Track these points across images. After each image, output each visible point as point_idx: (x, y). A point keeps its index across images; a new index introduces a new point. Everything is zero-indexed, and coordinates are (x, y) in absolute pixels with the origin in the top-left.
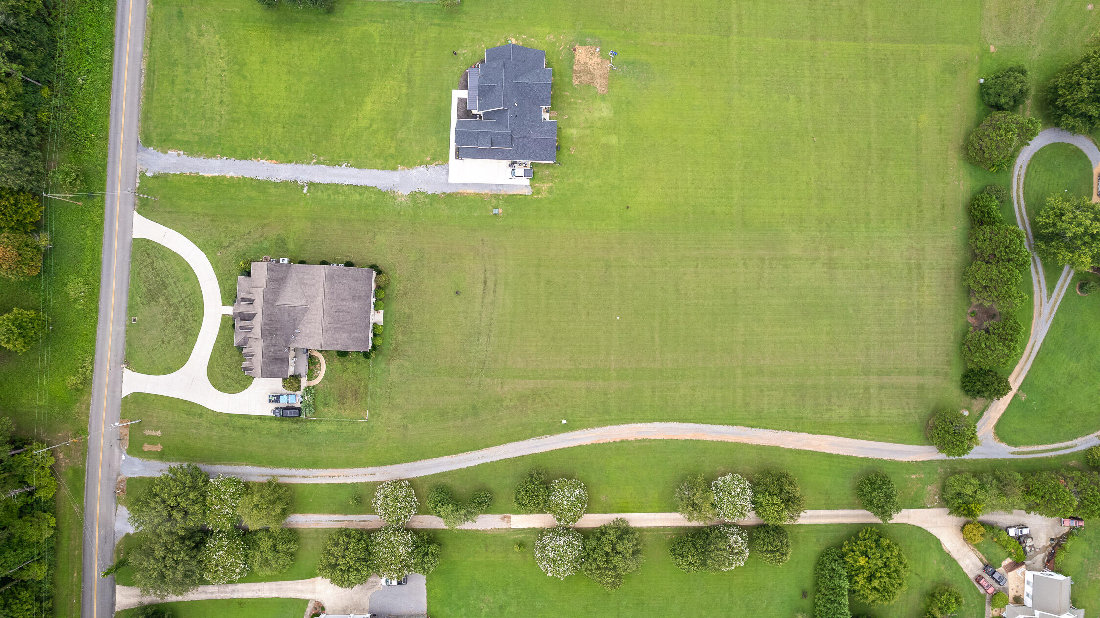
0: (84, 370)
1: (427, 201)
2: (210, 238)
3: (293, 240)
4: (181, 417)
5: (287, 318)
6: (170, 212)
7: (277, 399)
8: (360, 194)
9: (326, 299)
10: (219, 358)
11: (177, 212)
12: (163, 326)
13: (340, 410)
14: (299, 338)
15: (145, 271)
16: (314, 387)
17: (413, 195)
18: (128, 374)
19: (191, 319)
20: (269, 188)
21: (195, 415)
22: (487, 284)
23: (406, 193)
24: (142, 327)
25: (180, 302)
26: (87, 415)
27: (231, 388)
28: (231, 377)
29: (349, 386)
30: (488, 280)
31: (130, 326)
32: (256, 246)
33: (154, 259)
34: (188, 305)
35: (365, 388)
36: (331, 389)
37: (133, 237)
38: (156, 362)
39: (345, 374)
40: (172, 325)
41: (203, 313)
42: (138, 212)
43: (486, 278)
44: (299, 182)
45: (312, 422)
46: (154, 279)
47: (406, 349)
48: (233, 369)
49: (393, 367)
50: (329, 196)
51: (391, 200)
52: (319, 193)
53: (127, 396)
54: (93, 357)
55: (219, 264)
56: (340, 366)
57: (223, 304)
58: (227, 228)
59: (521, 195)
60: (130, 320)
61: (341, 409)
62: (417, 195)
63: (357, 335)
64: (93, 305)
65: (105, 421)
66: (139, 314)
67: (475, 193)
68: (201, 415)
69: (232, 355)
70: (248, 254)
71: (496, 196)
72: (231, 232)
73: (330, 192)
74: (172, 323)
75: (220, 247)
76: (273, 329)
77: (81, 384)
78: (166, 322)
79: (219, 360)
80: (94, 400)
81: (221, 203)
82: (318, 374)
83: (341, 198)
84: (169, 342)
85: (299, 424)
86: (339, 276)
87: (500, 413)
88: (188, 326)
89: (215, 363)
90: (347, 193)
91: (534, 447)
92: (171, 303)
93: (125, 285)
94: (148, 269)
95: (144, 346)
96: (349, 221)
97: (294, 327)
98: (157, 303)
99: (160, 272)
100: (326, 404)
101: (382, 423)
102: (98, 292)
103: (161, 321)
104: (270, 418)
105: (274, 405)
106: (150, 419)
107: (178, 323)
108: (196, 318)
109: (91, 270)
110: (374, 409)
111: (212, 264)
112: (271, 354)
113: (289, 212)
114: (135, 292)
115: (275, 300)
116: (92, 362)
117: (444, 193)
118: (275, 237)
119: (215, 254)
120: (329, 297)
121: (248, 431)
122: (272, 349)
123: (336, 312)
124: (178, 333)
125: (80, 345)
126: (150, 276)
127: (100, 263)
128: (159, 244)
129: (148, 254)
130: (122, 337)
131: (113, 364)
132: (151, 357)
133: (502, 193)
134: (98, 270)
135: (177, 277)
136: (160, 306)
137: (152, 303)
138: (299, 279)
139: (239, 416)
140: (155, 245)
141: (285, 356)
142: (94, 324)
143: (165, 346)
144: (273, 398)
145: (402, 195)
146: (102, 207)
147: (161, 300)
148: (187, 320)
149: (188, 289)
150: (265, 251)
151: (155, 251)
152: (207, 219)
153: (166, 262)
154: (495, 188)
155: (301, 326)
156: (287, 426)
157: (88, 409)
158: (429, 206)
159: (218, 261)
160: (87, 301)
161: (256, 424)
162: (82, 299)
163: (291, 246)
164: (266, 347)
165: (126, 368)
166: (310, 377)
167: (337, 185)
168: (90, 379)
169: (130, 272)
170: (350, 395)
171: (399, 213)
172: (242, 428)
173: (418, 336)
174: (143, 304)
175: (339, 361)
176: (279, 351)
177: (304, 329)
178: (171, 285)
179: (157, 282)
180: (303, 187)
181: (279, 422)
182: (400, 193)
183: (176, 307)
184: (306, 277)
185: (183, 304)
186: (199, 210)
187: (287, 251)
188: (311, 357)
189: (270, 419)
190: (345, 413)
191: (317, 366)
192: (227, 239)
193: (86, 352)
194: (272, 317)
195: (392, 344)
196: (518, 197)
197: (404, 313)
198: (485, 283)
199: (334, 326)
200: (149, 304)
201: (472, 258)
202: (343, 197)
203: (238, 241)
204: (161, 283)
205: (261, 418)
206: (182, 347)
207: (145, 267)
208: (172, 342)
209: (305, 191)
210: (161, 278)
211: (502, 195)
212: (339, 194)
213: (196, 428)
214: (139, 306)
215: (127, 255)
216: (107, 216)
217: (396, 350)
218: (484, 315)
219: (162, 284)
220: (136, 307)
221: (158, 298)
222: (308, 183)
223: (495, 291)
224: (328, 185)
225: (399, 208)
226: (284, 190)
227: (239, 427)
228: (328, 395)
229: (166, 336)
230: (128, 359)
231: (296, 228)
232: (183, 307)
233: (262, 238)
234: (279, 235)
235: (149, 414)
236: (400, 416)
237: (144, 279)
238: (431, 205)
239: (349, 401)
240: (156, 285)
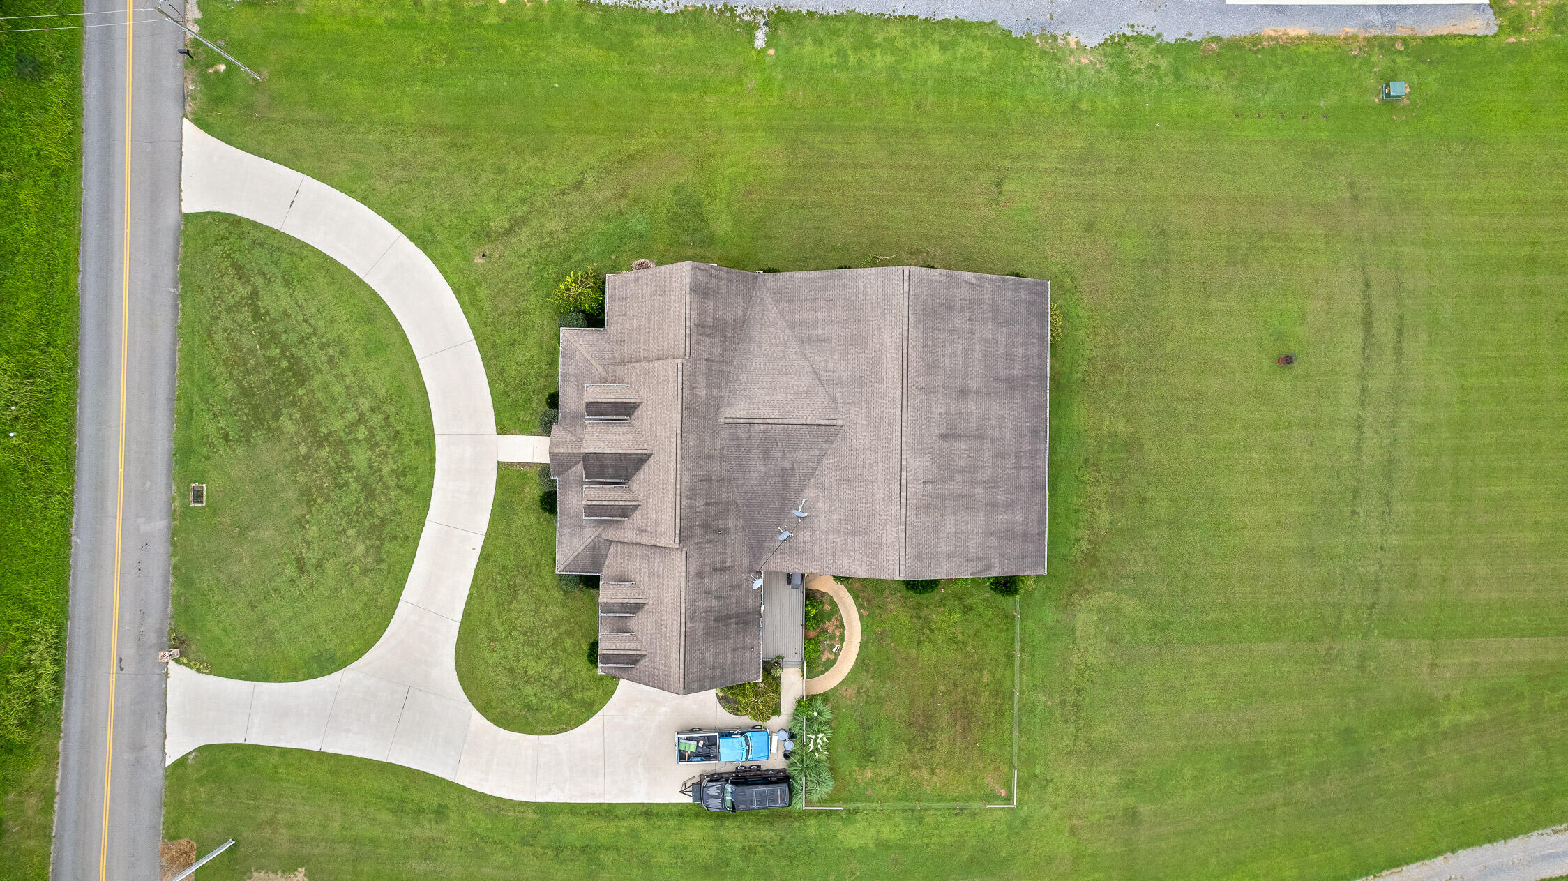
0: (28, 676)
1: (1164, 63)
2: (446, 207)
3: (729, 204)
4: (372, 821)
5: (757, 465)
6: (306, 122)
7: (708, 750)
8: (944, 47)
9: (913, 392)
10: (495, 614)
11: (330, 123)
12: (299, 511)
13: (914, 773)
14: (804, 536)
15: (228, 324)
16: (825, 697)
17: (1116, 47)
18: (181, 679)
19: (392, 482)
20: (639, 35)
21: (421, 811)
22: (1375, 330)
23: (1092, 42)
24: (227, 519)
25: (351, 427)
26: (45, 832)
27: (541, 715)
28: (541, 677)
29: (942, 688)
30: (1376, 317)
31: (184, 516)
32: (602, 226)
33: (259, 281)
34: (380, 435)
35: (996, 694)
36: (880, 701)
37: (186, 209)
38: (280, 636)
39: (927, 647)
40: (327, 508)
41: (433, 460)
42: (200, 123)
43: (1369, 312)
44: (739, 11)
45: (823, 817)
46: (260, 353)
47: (1125, 555)
48: (543, 651)
49: (1085, 618)
50: (842, 53)
51: (1044, 63)
52: (808, 47)
53: (185, 758)
54: (61, 629)
55: (482, 292)
56: (906, 621)
57: (502, 430)
58: (501, 170)
59: (1462, 37)
60: (184, 495)
61: (917, 768)
62: (1131, 45)
63: (1009, 517)
64: (55, 451)
65: (110, 848)
66: (214, 474)
67: (1312, 37)
68: (440, 813)
69: (539, 602)
70: (579, 256)
71: (1385, 45)
72: (519, 184)
73: (845, 42)
74: (327, 499)
75: (483, 234)
76: (714, 510)
77: (21, 724)
78: (308, 496)
79: (496, 622)
80: (66, 780)
81: (480, 88)
82: (837, 654)
83: (882, 60)
84: (319, 565)
85: (777, 825)
86: (950, 308)
87: (1431, 752)
88: (381, 508)
89: (483, 633)
90: (900, 43)
91: (1545, 858)
92: (323, 431)
93: (163, 374)
94: (240, 318)
95: (236, 583)
96: (914, 136)
97: (783, 499)
98: (274, 434)
99: (280, 327)
100: (869, 755)
101: (1055, 807)
102: (71, 404)
103: (291, 494)
104: (680, 812)
105: (696, 768)
106: (266, 833)
107: (349, 499)
108: (409, 481)
109: (42, 326)
110: (1029, 759)
111: (457, 292)
112: (711, 603)
113: (709, 110)
114: (196, 399)
115: (716, 405)
116: (58, 648)
117: (1218, 39)
118: (666, 195)
119: (468, 259)
120: (921, 382)
121: (607, 858)
122: (711, 583)
123: (944, 437)
124: (351, 532)
125: (14, 590)
126: (247, 341)
127: (72, 303)
128: (275, 232)
129: (239, 268)
130: (158, 559)
131: (130, 651)
132: (262, 621)
133: (1400, 32)
134: (68, 329)
135: (339, 342)
136: (285, 443)
137: (258, 436)
138: (792, 325)
139: (574, 809)
140: (260, 235)
141: (750, 603)
142: (57, 513)
143: (306, 580)
144: (692, 747)
145: (1082, 48)
146: (73, 108)
147: (287, 424)
148: (379, 487)
149: (379, 378)
150: (634, 243)
151: (261, 256)
152: (433, 141)
153: (300, 294)
154: (1377, 19)
155: (810, 493)
156: (740, 834)
157: (47, 809)
158: (1170, 80)
159: (479, 284)
160: (30, 438)
161: (634, 834)
162: (12, 429)
163: (722, 226)
164: (696, 578)
165: (177, 661)
166: (812, 666)
167: (865, 19)
168: (52, 705)
169: (177, 330)
170: (945, 718)
171: (1074, 107)
172: (584, 849)
173: (1163, 510)
174: (226, 437)
175: (904, 606)
176: (734, 587)
177: (823, 505)
178: (319, 371)
179: (270, 361)
180: (751, 28)
181: (710, 823)
182: (1072, 41)
183: (341, 446)
184: (821, 315)
185: (362, 432)
186: (406, 111)
187: (711, 241)
188: (811, 597)
189: (680, 814)
190: (930, 782)
191: (830, 626)
192: (503, 207)
193: (35, 611)
194: (710, 466)
195: (1077, 540)
196: (1456, 43)
197: (1115, 435)
198: (1368, 325)
199: (941, 488)
200: (245, 438)
201: (1321, 246)
202: (890, 59)
203: (542, 212)
204: (285, 363)
205: (648, 812)
206: (366, 581)
207: (229, 309)
208: (330, 566)
209: (760, 40)
210: (284, 348)
211: (1404, 41)
212: (872, 46)
213: (425, 857)
214: (211, 445)
215: (167, 271)
216: (91, 141)
217: (1091, 559)
218: (1368, 433)
219: (289, 369)
220: (204, 451)
221: (276, 417)
222: (771, 13)
223: (1399, 351)
224: (838, 18)
225: (1073, 90)
226: (690, 40)
227: (574, 848)
228: (872, 722)
229: (309, 544)
230: (182, 629)
231: (735, 164)
232: (364, 444)
233: (624, 202)
234: (678, 190)
235: (263, 816)
236: (1114, 780)
237: (227, 351)
238: (1178, 77)
239: (943, 737)
240: (269, 374)
